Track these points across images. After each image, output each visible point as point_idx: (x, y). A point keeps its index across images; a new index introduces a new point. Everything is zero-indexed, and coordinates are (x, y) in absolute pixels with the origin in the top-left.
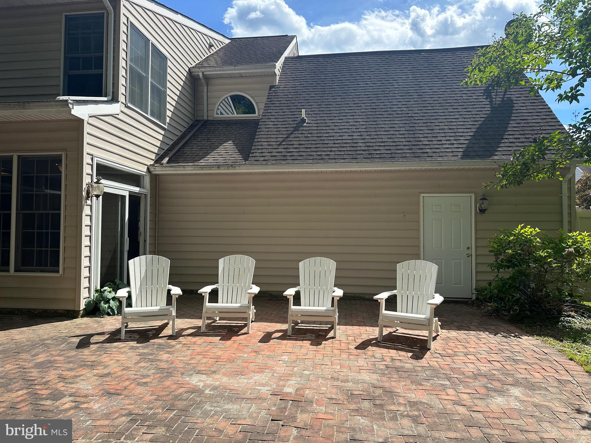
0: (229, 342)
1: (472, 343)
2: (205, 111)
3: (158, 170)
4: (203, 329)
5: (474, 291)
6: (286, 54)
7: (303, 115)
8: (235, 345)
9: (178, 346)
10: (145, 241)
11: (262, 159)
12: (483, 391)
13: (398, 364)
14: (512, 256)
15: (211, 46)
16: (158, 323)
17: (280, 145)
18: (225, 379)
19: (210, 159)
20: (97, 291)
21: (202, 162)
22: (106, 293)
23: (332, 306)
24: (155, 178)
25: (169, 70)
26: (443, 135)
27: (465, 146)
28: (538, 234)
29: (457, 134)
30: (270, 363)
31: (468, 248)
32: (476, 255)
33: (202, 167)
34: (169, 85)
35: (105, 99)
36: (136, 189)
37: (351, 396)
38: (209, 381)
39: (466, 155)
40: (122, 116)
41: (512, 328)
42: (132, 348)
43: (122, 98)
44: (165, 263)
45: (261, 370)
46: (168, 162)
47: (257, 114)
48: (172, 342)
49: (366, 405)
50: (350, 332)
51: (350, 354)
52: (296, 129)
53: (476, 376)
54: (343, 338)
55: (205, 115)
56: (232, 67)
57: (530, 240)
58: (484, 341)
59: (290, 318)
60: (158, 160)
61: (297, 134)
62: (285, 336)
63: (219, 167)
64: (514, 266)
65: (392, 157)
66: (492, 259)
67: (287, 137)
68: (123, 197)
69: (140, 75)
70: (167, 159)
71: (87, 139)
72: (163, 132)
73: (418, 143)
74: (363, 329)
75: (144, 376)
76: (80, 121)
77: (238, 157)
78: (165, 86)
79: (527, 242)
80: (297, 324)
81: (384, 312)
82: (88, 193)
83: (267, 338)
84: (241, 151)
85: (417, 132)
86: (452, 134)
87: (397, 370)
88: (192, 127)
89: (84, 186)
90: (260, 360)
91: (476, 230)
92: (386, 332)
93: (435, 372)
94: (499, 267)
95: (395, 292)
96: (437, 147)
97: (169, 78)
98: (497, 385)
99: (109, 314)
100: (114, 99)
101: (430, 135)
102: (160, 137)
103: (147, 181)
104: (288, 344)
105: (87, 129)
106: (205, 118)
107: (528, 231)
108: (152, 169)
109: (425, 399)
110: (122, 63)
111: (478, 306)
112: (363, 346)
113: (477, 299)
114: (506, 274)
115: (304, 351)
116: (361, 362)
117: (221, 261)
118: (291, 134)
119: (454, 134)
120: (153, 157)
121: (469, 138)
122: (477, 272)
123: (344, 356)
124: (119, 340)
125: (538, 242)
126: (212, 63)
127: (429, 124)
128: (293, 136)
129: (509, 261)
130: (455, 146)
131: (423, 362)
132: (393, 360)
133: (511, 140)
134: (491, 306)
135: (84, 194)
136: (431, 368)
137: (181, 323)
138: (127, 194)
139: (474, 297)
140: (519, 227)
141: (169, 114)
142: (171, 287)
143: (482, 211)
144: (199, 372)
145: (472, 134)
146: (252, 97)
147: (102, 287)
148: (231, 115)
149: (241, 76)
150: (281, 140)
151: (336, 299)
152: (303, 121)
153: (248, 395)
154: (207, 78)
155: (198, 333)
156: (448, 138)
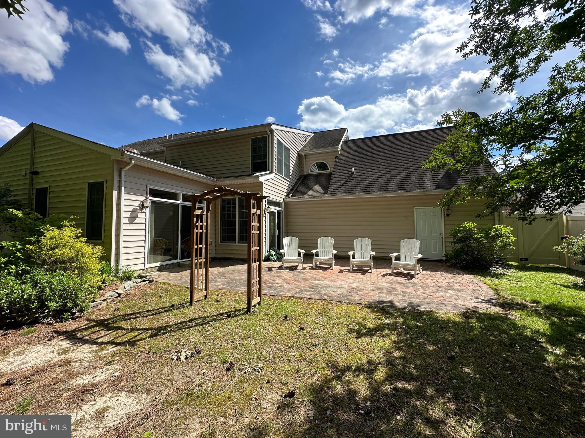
0: (325, 272)
1: (437, 276)
2: (305, 170)
3: (288, 200)
4: (314, 267)
5: (444, 256)
6: (342, 140)
7: (353, 170)
8: (329, 273)
9: (306, 272)
10: (283, 231)
11: (334, 193)
12: (436, 291)
13: (399, 281)
14: (461, 237)
15: (306, 139)
16: (295, 265)
17: (342, 185)
18: (328, 282)
19: (309, 194)
20: (268, 252)
21: (306, 196)
22: (272, 253)
23: (370, 259)
24: (286, 203)
25: (290, 155)
26: (426, 177)
27: (437, 183)
28: (475, 227)
29: (434, 177)
30: (345, 279)
31: (441, 234)
32: (445, 238)
33: (307, 198)
34: (290, 161)
35: (268, 172)
36: (279, 209)
37: (378, 289)
38: (322, 282)
39: (438, 187)
40: (275, 179)
41: (460, 272)
42: (289, 272)
43: (274, 171)
44: (297, 240)
45: (342, 281)
46: (291, 196)
47: (329, 170)
48: (303, 271)
49: (385, 291)
50: (378, 271)
51: (378, 278)
52: (350, 177)
53: (434, 286)
54: (375, 273)
55: (305, 172)
56: (317, 150)
57: (471, 229)
58: (443, 276)
59: (351, 264)
60: (287, 196)
61: (350, 180)
62: (349, 271)
63: (314, 198)
64: (463, 242)
65: (399, 189)
66: (451, 240)
67: (345, 182)
68: (275, 212)
69: (280, 159)
70: (291, 195)
71: (264, 190)
72: (288, 183)
73: (412, 182)
74: (384, 270)
75: (298, 280)
76: (262, 183)
77: (322, 192)
78: (289, 162)
79: (469, 230)
80: (354, 267)
81: (394, 261)
82: (265, 212)
83: (341, 271)
84: (323, 190)
85: (412, 176)
86: (430, 177)
87: (399, 283)
88: (299, 179)
89: (264, 209)
90: (340, 278)
91: (445, 225)
92: (395, 271)
93: (416, 284)
94: (455, 243)
95: (399, 253)
96: (422, 184)
97: (290, 158)
98: (444, 289)
99: (273, 261)
100: (272, 172)
101: (419, 178)
102: (287, 185)
103: (283, 205)
104: (351, 274)
105: (264, 186)
106: (305, 174)
107: (471, 225)
108: (285, 200)
109: (409, 291)
110: (274, 156)
111: (446, 263)
112: (385, 275)
113: (446, 259)
114: (458, 246)
115: (358, 276)
116: (383, 280)
117: (319, 239)
118: (347, 180)
119: (432, 177)
120: (285, 194)
121: (440, 178)
122: (446, 246)
123: (376, 278)
124: (283, 269)
125: (475, 230)
126: (308, 148)
127: (418, 172)
128: (348, 181)
129: (460, 240)
130: (432, 183)
131: (411, 281)
132: (397, 280)
133: (463, 179)
134: (452, 262)
135: (264, 212)
136: (414, 283)
137: (305, 265)
138: (276, 211)
139: (444, 259)
140: (466, 223)
141: (291, 174)
142: (299, 250)
143: (448, 215)
144: (317, 280)
145: (442, 176)
146: (327, 163)
147: (270, 250)
148: (317, 172)
149: (322, 153)
150: (342, 183)
151: (372, 256)
152: (353, 173)
153: (338, 286)
154: (305, 155)
155: (312, 268)
156: (428, 179)
